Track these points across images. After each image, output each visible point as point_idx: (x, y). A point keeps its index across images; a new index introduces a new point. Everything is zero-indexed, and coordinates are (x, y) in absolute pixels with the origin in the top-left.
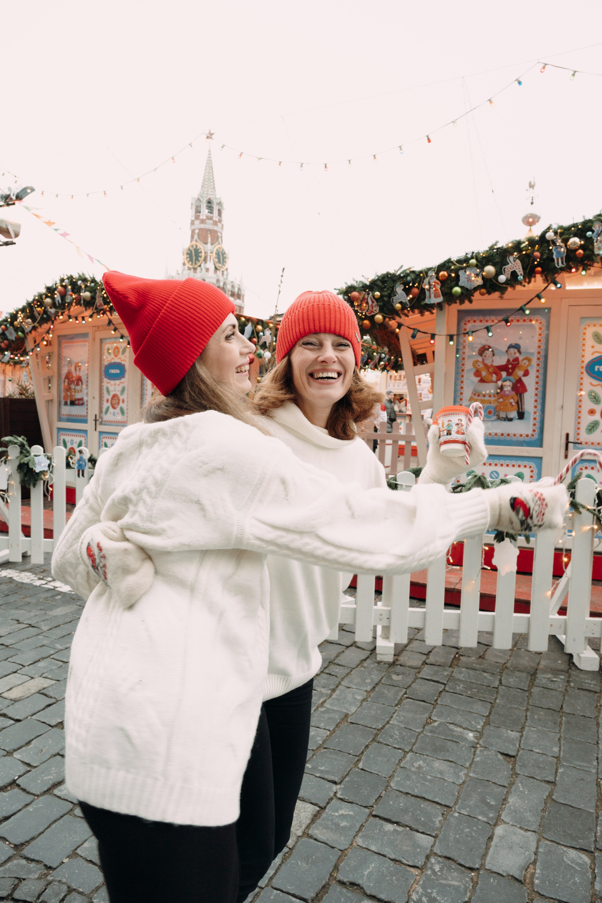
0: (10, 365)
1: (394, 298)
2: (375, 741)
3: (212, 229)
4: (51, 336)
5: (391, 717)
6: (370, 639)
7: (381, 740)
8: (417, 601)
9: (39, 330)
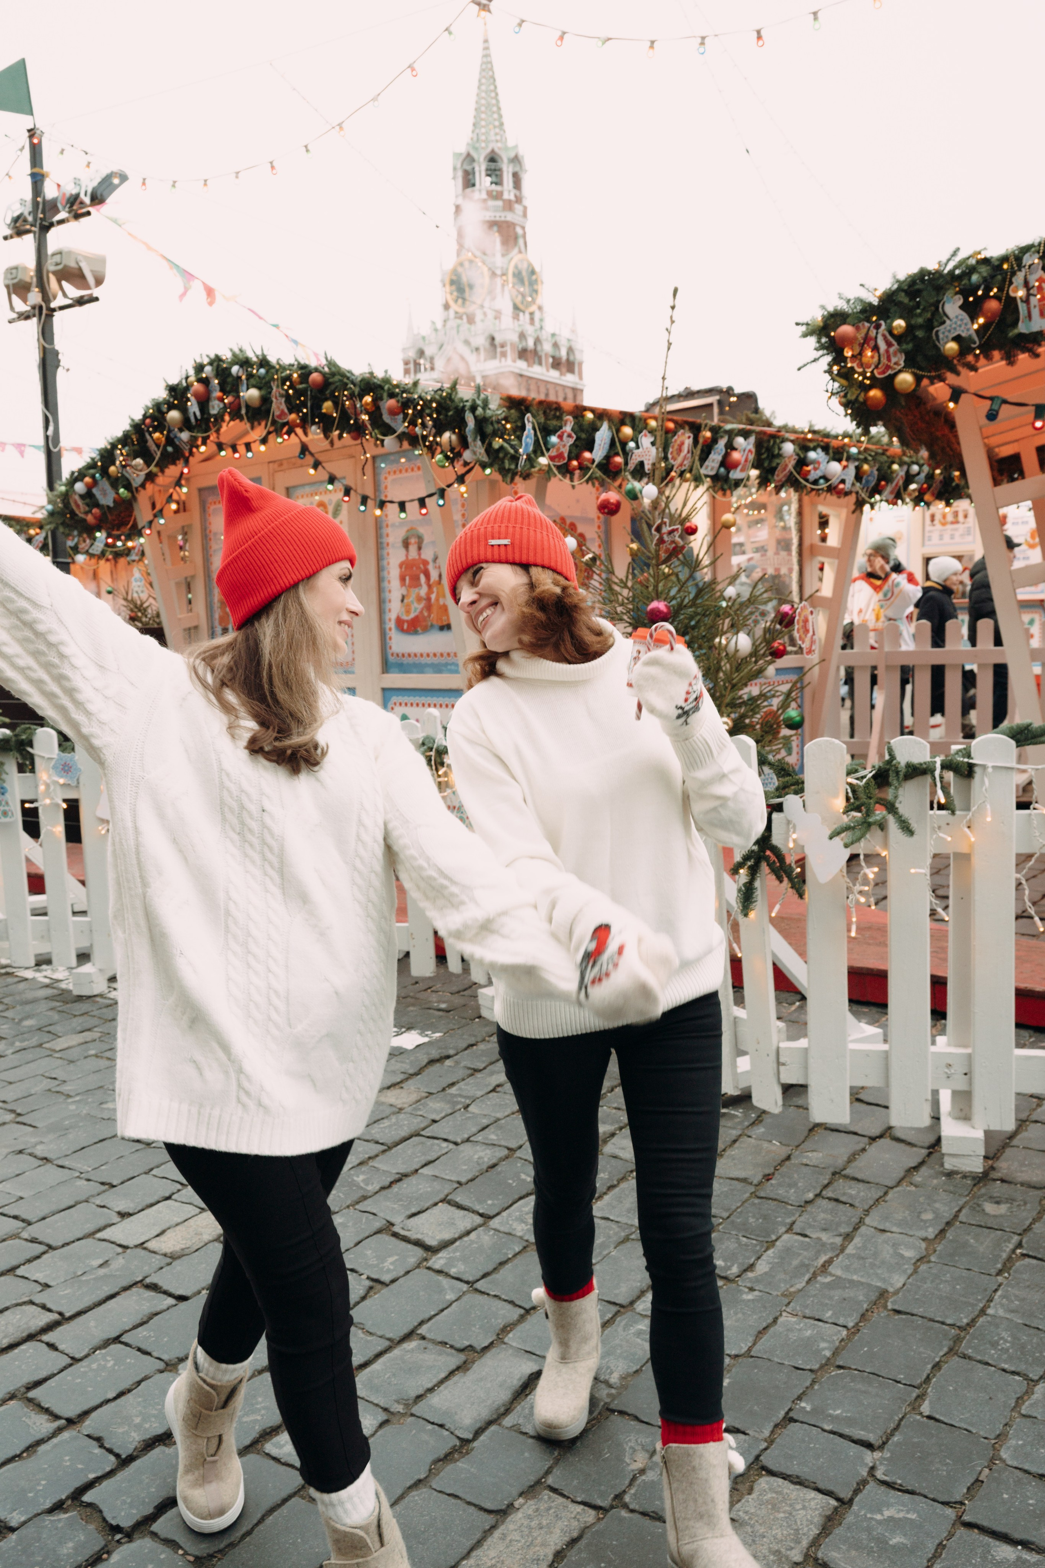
0: (108, 560)
1: (942, 328)
2: (956, 1354)
3: (503, 219)
4: (185, 490)
5: (990, 1300)
6: (925, 1121)
7: (970, 1352)
8: (1032, 1032)
9: (160, 480)
